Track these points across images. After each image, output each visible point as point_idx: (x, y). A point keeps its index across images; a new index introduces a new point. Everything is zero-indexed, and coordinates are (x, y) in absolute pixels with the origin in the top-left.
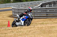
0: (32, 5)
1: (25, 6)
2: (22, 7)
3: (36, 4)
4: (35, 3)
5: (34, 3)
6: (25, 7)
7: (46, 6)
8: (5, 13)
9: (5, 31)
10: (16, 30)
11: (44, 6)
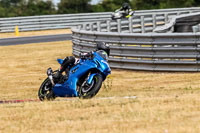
0: (140, 23)
2: (106, 28)
3: (151, 21)
7: (194, 27)
8: (45, 49)
9: (77, 110)
10: (115, 107)
11: (186, 28)
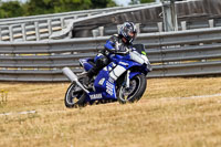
1: (8, 34)
4: (46, 21)
5: (40, 22)
6: (7, 37)
